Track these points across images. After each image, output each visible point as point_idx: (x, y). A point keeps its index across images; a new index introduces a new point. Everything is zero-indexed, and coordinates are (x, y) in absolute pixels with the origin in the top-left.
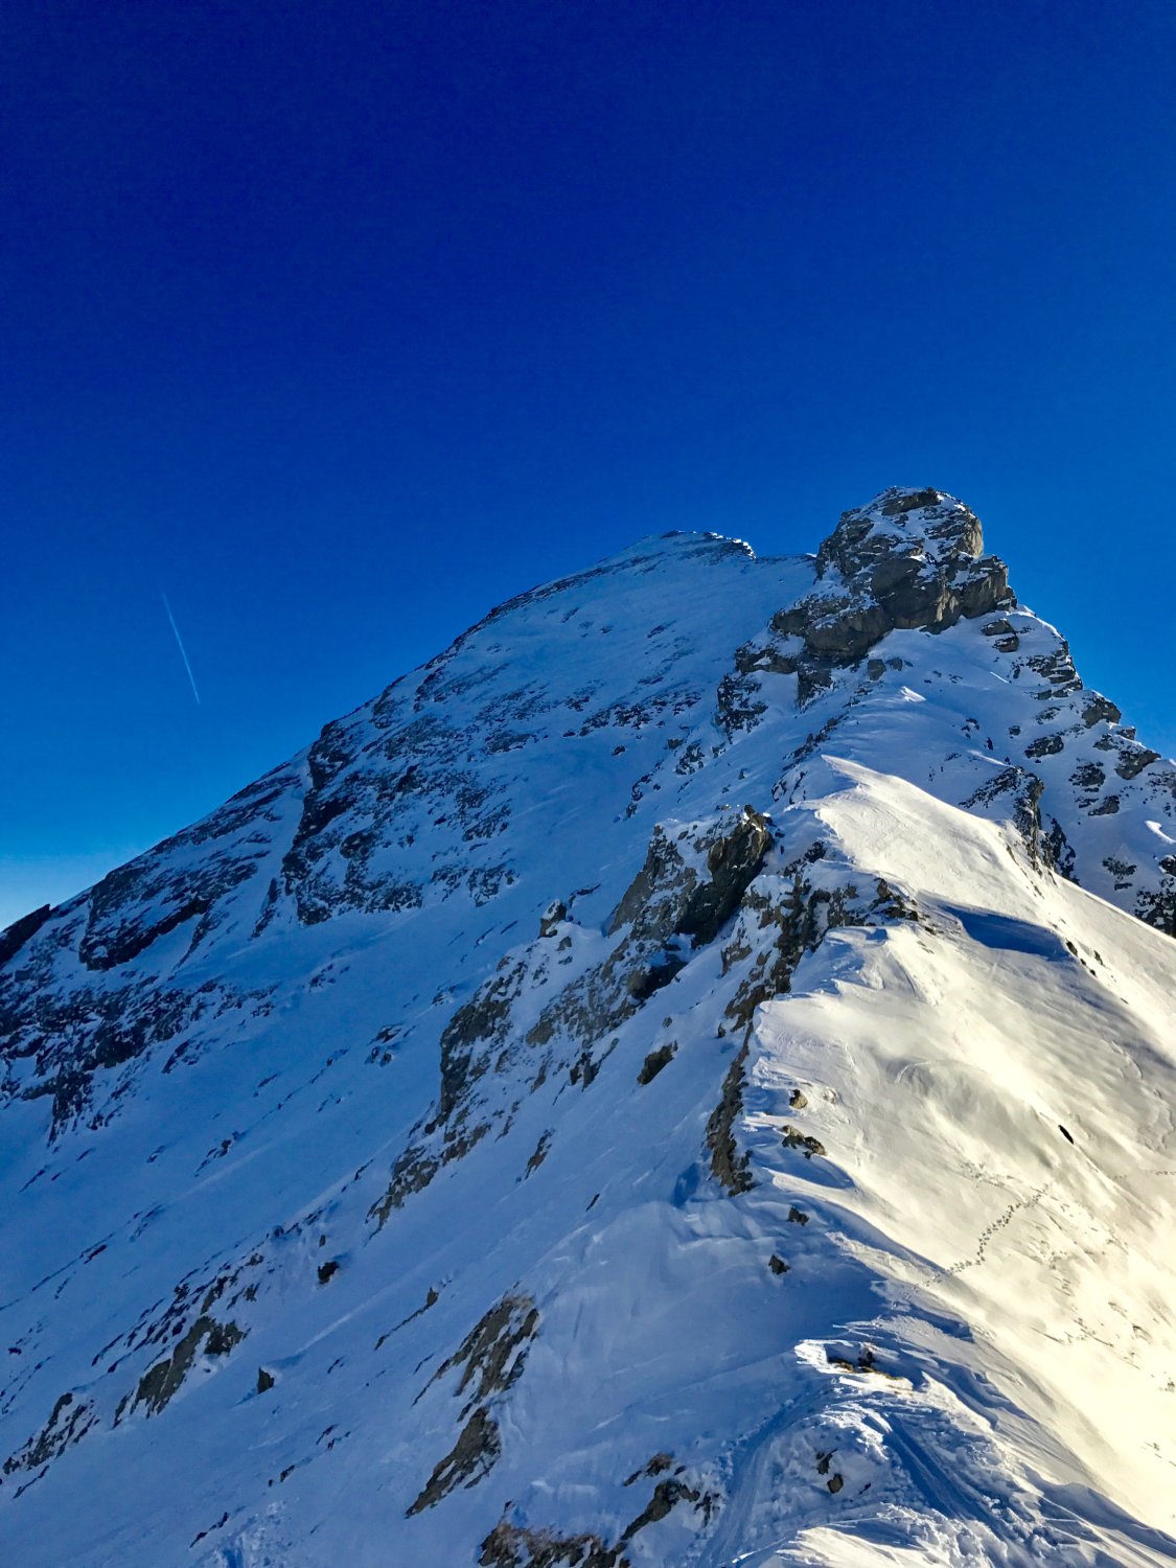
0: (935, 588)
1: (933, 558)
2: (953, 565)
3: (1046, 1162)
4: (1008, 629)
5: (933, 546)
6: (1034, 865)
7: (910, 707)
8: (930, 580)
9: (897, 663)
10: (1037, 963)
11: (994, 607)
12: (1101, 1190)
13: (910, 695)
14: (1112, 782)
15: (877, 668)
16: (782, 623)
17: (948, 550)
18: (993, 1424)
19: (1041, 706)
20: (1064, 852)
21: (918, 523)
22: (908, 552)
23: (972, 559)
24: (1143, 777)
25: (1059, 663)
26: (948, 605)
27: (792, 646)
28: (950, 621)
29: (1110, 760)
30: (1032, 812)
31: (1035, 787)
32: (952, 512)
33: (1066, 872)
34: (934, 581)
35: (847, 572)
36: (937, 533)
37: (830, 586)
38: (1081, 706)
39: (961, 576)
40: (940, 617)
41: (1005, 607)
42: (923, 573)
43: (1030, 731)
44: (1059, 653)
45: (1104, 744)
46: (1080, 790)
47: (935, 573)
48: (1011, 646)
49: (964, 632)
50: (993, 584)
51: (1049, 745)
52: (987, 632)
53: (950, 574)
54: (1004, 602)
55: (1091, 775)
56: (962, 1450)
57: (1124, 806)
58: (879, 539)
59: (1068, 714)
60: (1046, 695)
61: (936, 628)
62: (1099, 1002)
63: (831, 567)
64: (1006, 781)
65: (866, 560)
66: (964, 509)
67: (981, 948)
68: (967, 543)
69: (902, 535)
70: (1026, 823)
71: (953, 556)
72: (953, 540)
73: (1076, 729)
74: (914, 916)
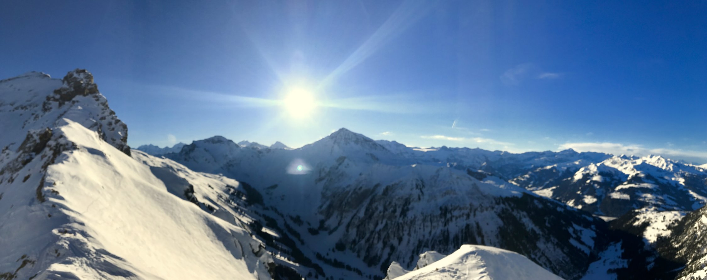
0: (85, 88)
1: (85, 83)
2: (88, 84)
3: (99, 192)
4: (97, 97)
5: (85, 80)
6: (100, 140)
7: (80, 110)
9: (77, 102)
10: (100, 157)
11: (95, 93)
12: (108, 197)
13: (80, 108)
14: (113, 125)
15: (74, 102)
16: (56, 92)
17: (87, 81)
18: (88, 239)
19: (102, 111)
20: (105, 137)
21: (82, 76)
22: (80, 81)
23: (91, 84)
24: (118, 124)
25: (106, 104)
26: (87, 92)
27: (58, 96)
28: (87, 94)
29: (113, 121)
30: (100, 130)
31: (101, 126)
32: (88, 74)
33: (106, 141)
35: (69, 83)
36: (86, 78)
37: (65, 86)
38: (109, 112)
39: (90, 87)
42: (83, 85)
43: (101, 116)
44: (106, 102)
45: (113, 118)
46: (108, 127)
47: (85, 85)
48: (98, 100)
49: (90, 97)
50: (95, 89)
51: (103, 118)
52: (94, 97)
53: (88, 86)
54: (97, 92)
55: (110, 124)
56: (82, 245)
57: (115, 129)
58: (75, 78)
59: (107, 113)
60: (103, 109)
61: (85, 95)
62: (109, 163)
63: (66, 82)
64: (96, 124)
65: (72, 81)
66: (90, 74)
67: (90, 155)
68: (91, 81)
69: (79, 77)
70: (99, 132)
72: (88, 79)
73: (108, 116)
74: (78, 149)
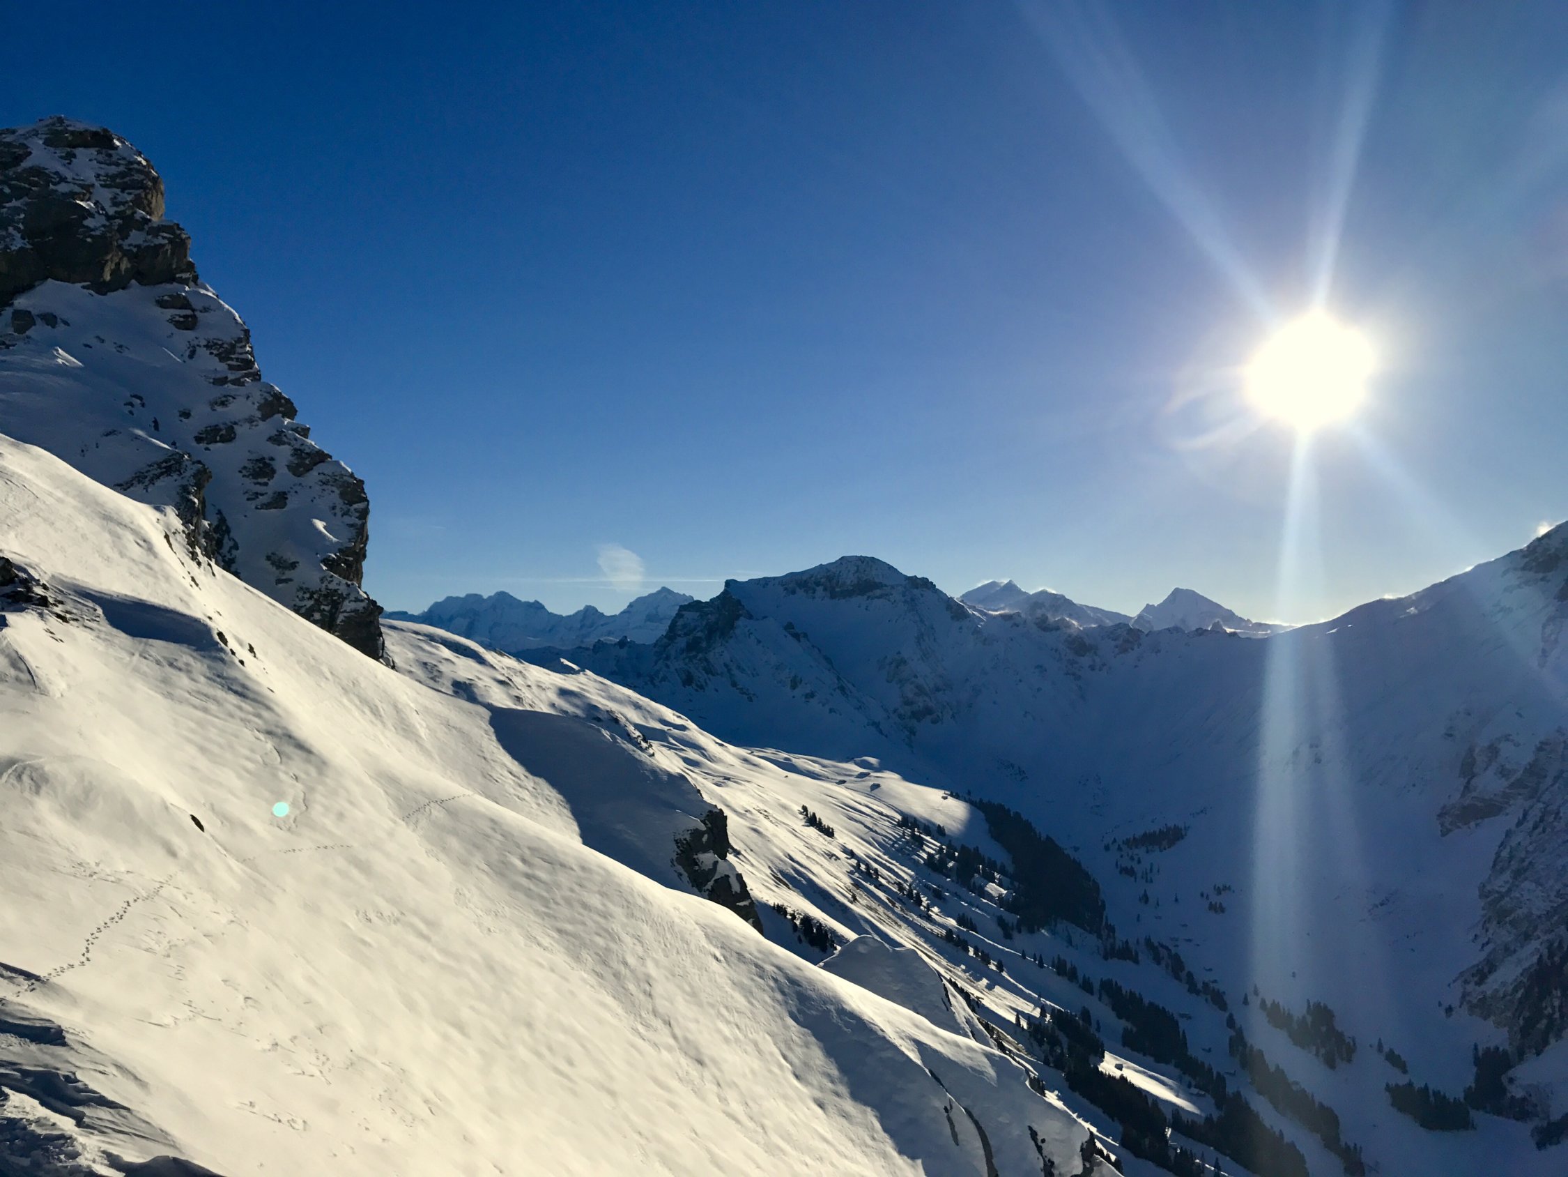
0: (103, 244)
1: (103, 209)
2: (128, 223)
3: (173, 854)
4: (185, 304)
5: (105, 195)
6: (194, 556)
7: (64, 371)
8: (98, 233)
9: (50, 319)
10: (184, 655)
11: (172, 279)
12: (228, 874)
13: (63, 357)
14: (282, 478)
15: (24, 320)
17: (124, 203)
18: (80, 1123)
19: (217, 392)
20: (227, 544)
21: (86, 164)
22: (74, 195)
23: (150, 220)
24: (313, 477)
25: (239, 350)
26: (118, 264)
28: (119, 283)
29: (282, 455)
30: (196, 501)
31: (202, 476)
32: (131, 163)
33: (228, 565)
34: (103, 235)
36: (110, 182)
38: (258, 397)
39: (136, 238)
40: (107, 277)
41: (185, 281)
42: (89, 222)
43: (202, 416)
44: (239, 340)
45: (278, 438)
46: (249, 483)
47: (104, 226)
48: (189, 323)
49: (135, 299)
50: (173, 254)
51: (221, 434)
52: (162, 304)
53: (124, 232)
54: (185, 276)
55: (262, 469)
56: (38, 1153)
57: (292, 502)
58: (38, 171)
59: (242, 407)
60: (222, 381)
61: (102, 288)
62: (243, 691)
64: (170, 465)
65: (18, 193)
66: (144, 163)
67: (122, 638)
68: (145, 202)
69: (69, 175)
70: (187, 513)
71: (128, 212)
72: (130, 194)
73: (251, 420)
74: (43, 602)
